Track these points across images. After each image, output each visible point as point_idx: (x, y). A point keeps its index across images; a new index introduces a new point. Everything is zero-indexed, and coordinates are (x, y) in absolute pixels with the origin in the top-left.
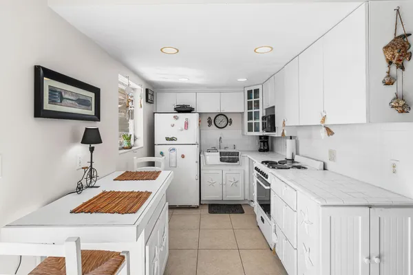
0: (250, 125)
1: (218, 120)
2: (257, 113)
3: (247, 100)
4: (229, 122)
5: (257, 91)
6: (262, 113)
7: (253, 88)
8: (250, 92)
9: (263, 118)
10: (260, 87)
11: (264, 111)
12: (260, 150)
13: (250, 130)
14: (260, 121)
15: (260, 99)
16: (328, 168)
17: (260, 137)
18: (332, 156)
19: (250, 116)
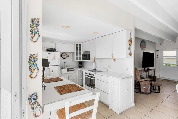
0: (77, 57)
1: (64, 55)
2: (80, 54)
3: (76, 48)
4: (68, 56)
5: (80, 45)
6: (82, 53)
7: (79, 44)
8: (77, 45)
9: (83, 55)
11: (83, 53)
12: (79, 67)
13: (77, 59)
14: (82, 56)
15: (81, 48)
16: (108, 70)
17: (79, 62)
18: (110, 67)
19: (77, 54)
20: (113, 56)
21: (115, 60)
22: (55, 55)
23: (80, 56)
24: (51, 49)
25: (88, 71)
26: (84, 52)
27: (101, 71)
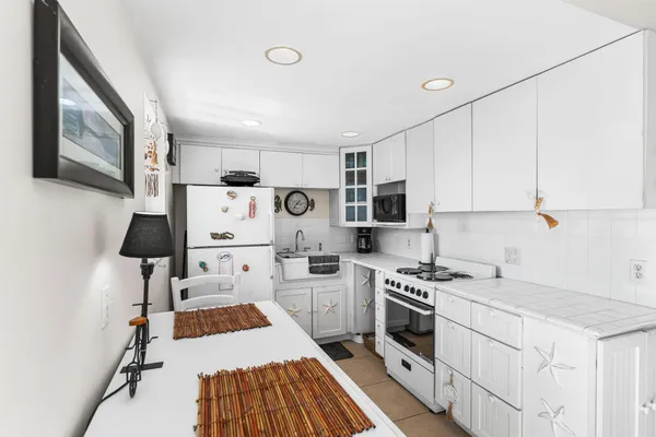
0: (350, 211)
1: (291, 201)
2: (363, 193)
3: (344, 170)
4: (311, 204)
5: (362, 156)
6: (371, 192)
7: (355, 150)
8: (349, 157)
9: (375, 200)
10: (368, 150)
11: (375, 189)
12: (360, 251)
13: (350, 218)
14: (369, 204)
15: (368, 169)
16: (503, 274)
17: (360, 230)
18: (512, 255)
19: (350, 196)
20: (538, 201)
21: (551, 221)
22: (253, 199)
23: (362, 204)
24: (241, 173)
25: (399, 271)
26: (380, 186)
27: (463, 276)
